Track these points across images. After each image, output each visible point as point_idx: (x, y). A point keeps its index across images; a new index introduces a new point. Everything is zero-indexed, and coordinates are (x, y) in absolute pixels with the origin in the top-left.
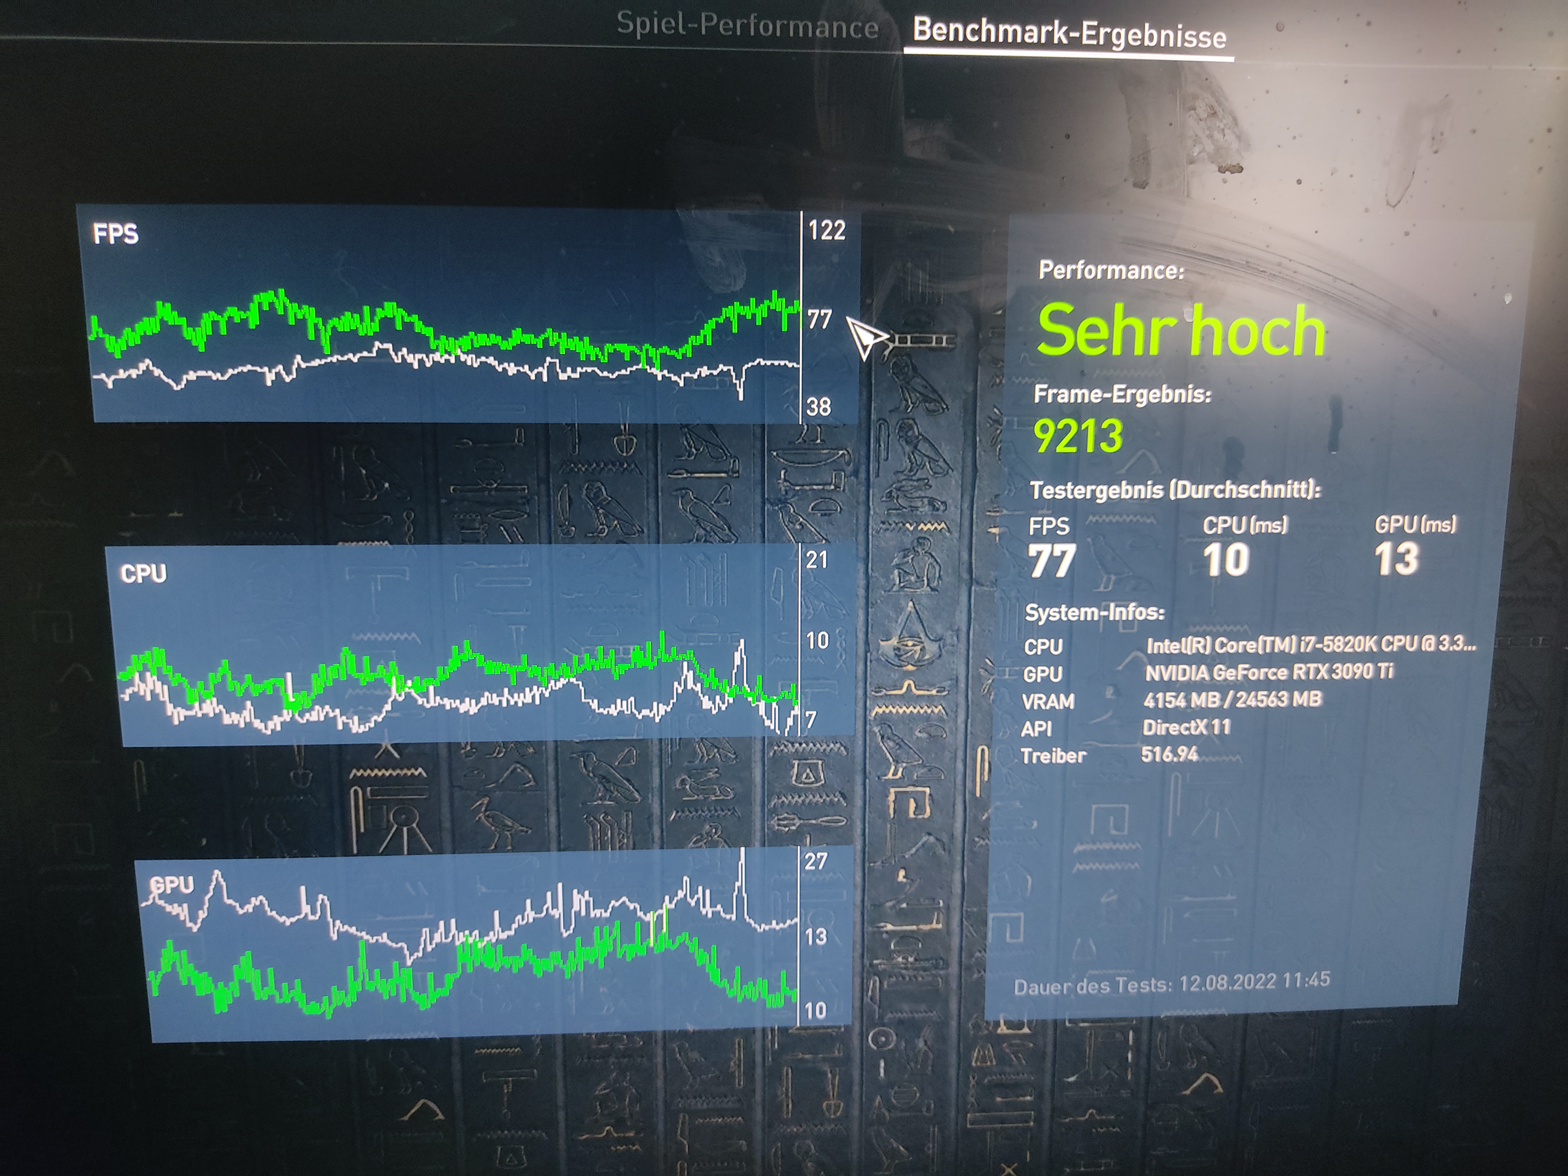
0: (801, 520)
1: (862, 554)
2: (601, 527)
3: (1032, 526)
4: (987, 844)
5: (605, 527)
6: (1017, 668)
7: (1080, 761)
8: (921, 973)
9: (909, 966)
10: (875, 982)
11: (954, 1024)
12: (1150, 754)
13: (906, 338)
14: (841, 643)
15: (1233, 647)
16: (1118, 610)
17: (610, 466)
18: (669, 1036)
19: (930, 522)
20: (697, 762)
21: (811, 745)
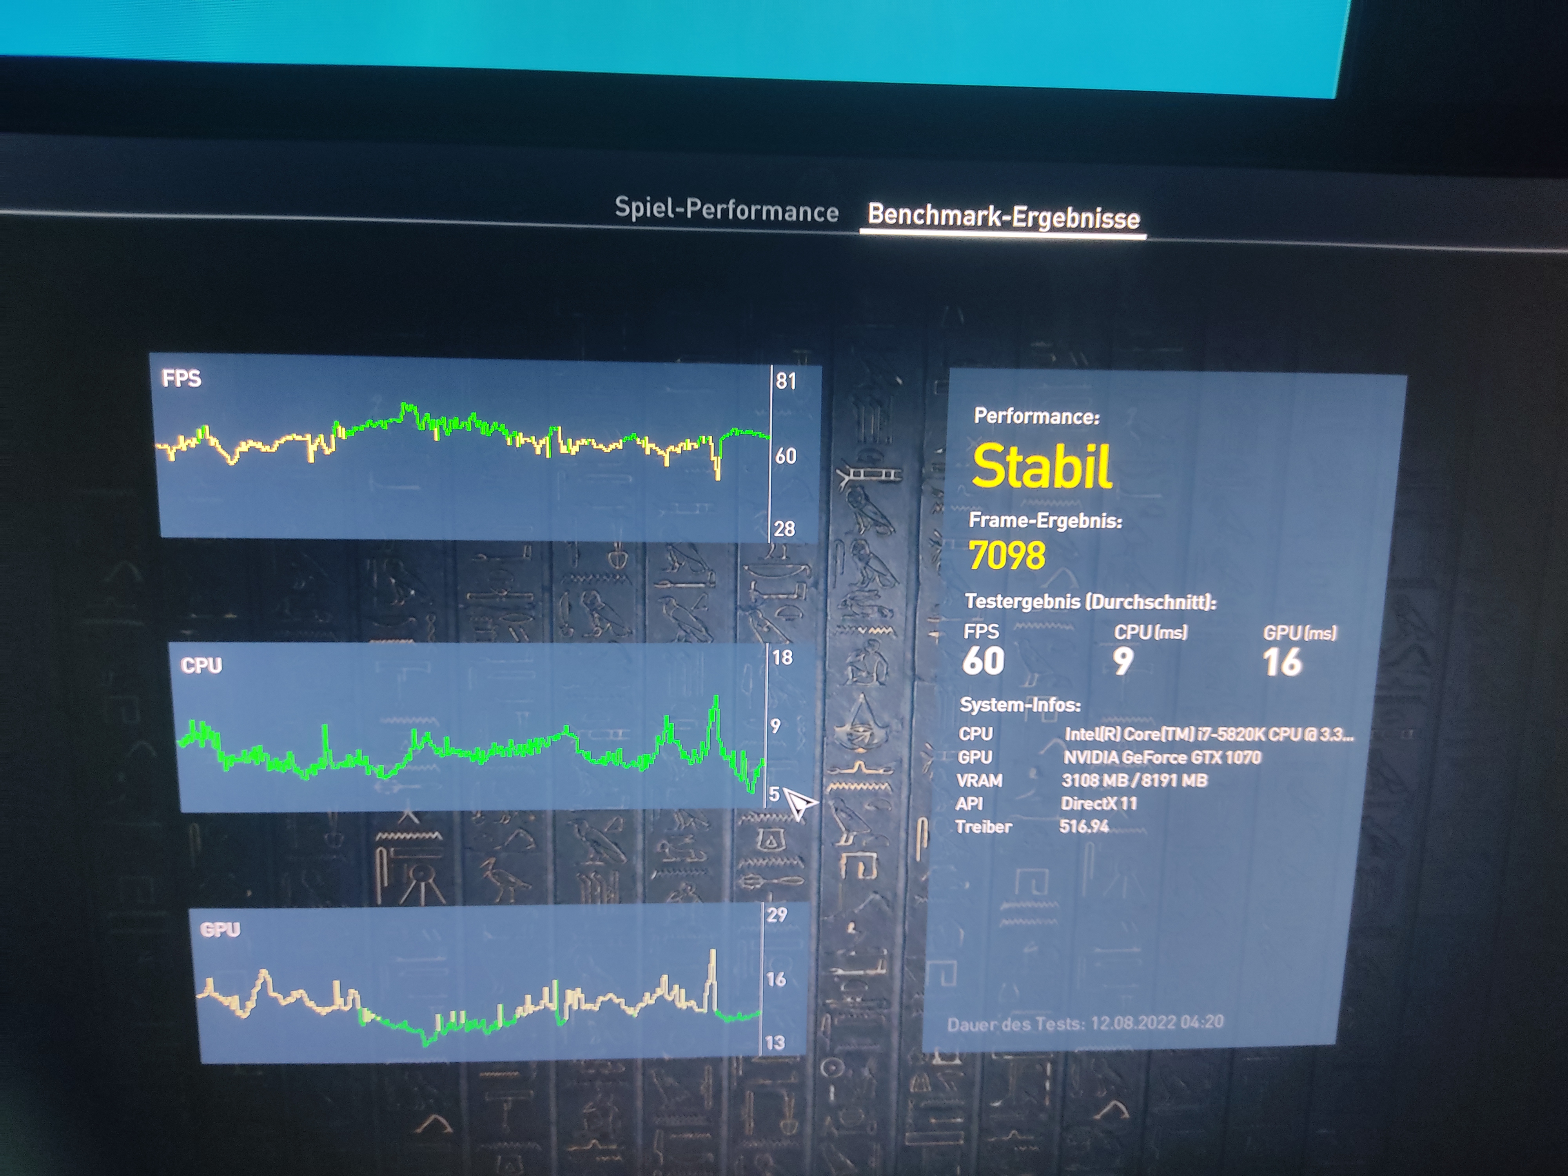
0: (769, 624)
1: (821, 654)
2: (596, 629)
3: (967, 631)
4: (925, 902)
5: (599, 629)
6: (953, 752)
7: (1007, 831)
8: (867, 1011)
9: (857, 1005)
10: (827, 1019)
11: (895, 1056)
12: (1067, 826)
13: (860, 472)
14: (801, 729)
15: (1140, 736)
16: (1041, 703)
17: (605, 577)
18: (648, 1063)
19: (879, 627)
20: (676, 829)
21: (774, 816)
